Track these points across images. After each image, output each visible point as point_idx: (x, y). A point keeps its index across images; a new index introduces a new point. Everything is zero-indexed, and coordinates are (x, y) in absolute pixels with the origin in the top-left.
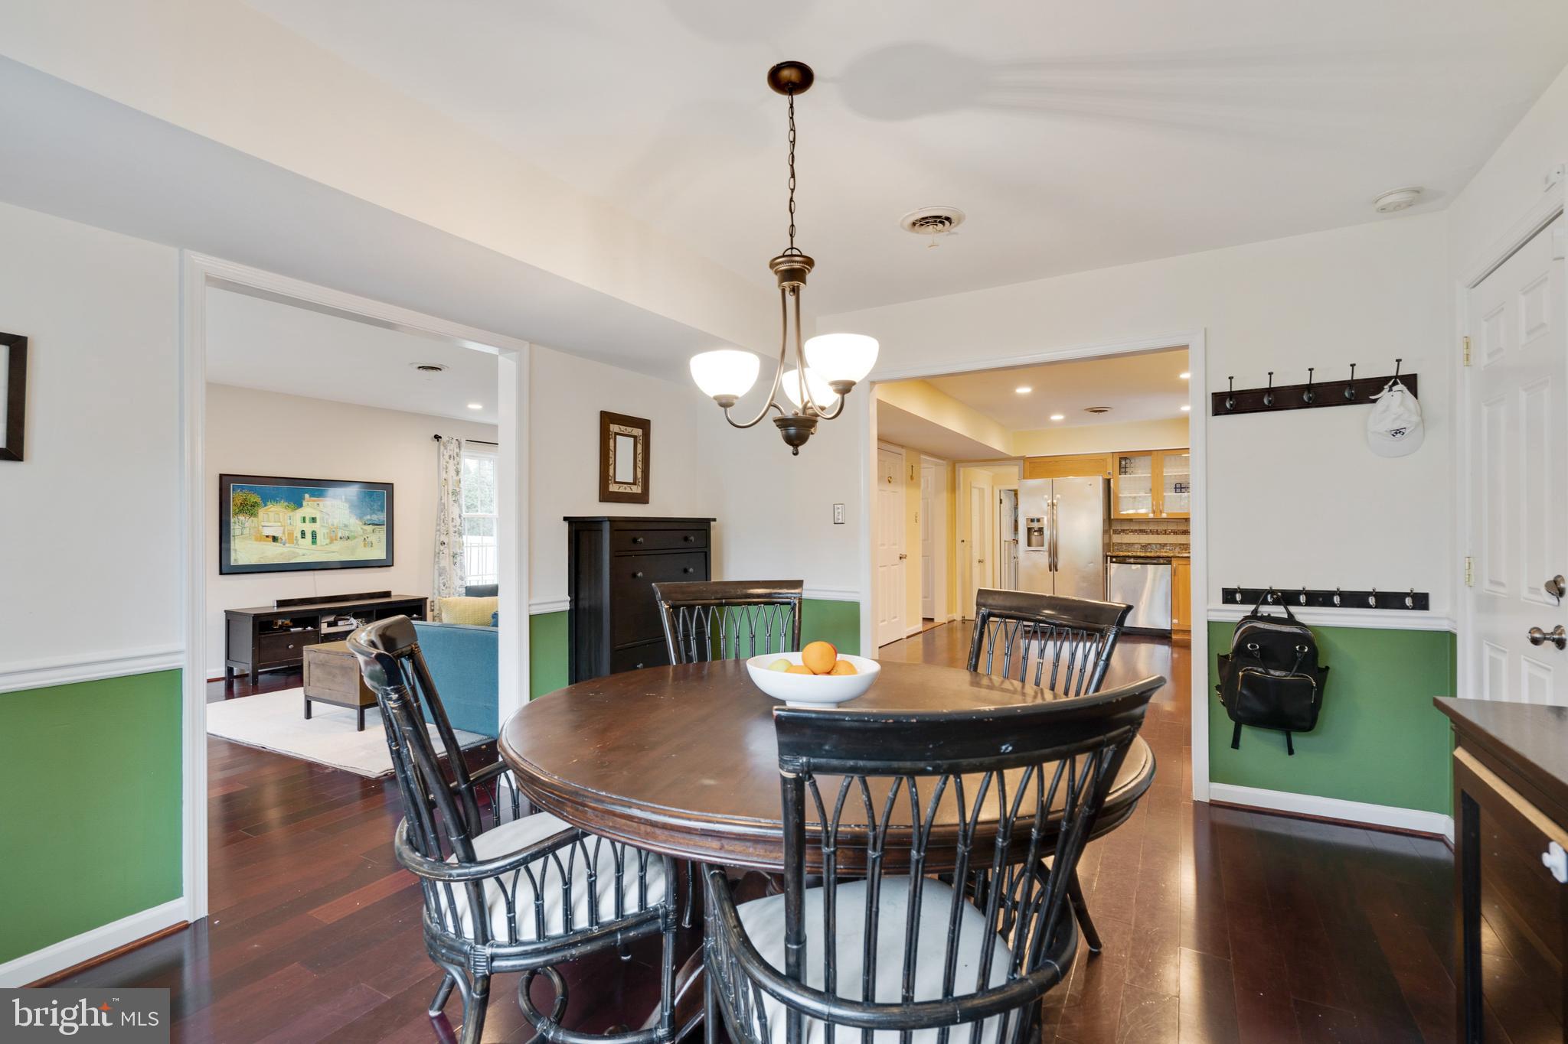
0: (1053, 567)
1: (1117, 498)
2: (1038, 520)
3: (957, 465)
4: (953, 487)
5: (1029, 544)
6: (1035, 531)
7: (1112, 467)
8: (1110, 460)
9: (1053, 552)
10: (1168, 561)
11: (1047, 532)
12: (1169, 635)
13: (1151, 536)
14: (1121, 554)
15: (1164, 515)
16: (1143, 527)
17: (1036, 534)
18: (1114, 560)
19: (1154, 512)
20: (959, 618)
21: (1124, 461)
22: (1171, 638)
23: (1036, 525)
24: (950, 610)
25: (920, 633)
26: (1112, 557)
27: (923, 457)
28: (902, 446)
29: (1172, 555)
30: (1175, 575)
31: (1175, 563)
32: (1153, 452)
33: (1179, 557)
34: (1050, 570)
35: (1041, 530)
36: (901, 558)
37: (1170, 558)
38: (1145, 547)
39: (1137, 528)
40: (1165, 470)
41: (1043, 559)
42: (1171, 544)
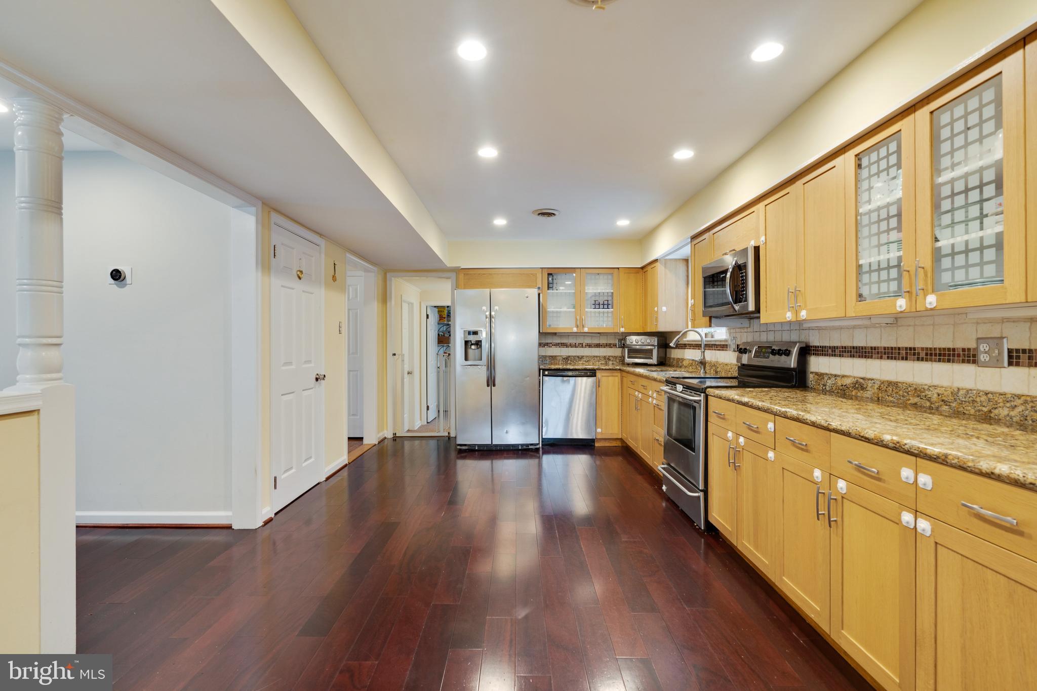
0: (491, 382)
1: (546, 312)
2: (475, 333)
3: (388, 275)
4: (385, 298)
5: (466, 359)
6: (472, 344)
7: (542, 280)
8: (539, 276)
9: (491, 366)
10: (592, 373)
11: (485, 345)
12: (593, 444)
13: (570, 349)
14: (553, 367)
15: (586, 330)
16: (565, 341)
17: (473, 347)
18: (546, 373)
19: (577, 327)
20: (390, 436)
21: (552, 275)
22: (594, 446)
23: (473, 338)
24: (380, 428)
25: (346, 466)
26: (544, 370)
27: (349, 256)
28: (321, 235)
29: (597, 367)
30: (599, 386)
31: (599, 374)
32: (577, 270)
33: (603, 369)
34: (488, 385)
35: (478, 344)
36: (317, 379)
37: (595, 370)
38: (567, 359)
39: (559, 342)
40: (586, 288)
41: (482, 373)
42: (587, 356)
